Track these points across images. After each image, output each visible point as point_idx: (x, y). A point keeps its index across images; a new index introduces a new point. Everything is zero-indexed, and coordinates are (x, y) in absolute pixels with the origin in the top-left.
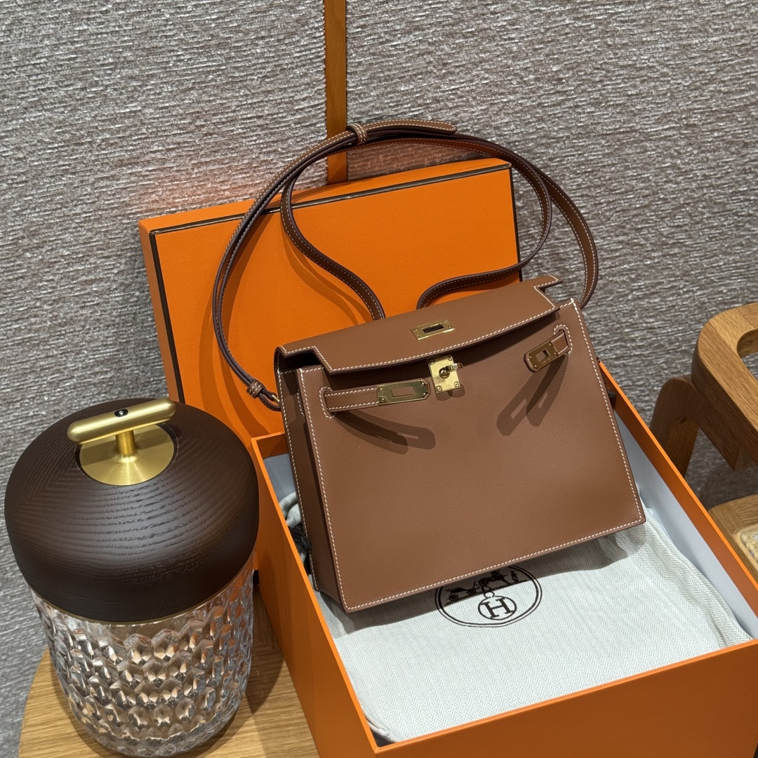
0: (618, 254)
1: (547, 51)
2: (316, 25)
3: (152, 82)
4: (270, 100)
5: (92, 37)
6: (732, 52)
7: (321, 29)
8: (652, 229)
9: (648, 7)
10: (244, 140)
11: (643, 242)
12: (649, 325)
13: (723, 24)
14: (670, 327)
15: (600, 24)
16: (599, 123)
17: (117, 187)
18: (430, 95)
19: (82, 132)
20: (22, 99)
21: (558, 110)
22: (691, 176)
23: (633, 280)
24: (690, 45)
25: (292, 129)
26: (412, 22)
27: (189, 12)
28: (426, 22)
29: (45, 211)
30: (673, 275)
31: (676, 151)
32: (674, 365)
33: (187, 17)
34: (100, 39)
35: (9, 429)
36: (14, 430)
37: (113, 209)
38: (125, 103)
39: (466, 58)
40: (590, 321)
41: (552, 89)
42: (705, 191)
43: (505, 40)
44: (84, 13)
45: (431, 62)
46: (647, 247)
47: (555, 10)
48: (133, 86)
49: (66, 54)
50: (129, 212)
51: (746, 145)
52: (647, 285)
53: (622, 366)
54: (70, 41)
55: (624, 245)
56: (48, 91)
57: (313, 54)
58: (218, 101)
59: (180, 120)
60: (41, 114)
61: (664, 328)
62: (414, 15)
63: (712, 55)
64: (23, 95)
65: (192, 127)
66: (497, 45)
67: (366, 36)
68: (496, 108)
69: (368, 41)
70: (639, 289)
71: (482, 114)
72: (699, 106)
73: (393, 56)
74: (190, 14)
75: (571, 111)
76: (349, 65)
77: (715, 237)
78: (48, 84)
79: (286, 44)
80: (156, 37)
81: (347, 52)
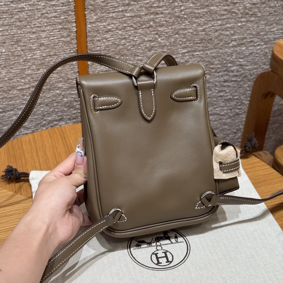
0: (224, 17)
8: (242, 4)
11: (237, 11)
12: (240, 63)
14: (251, 65)
23: (232, 35)
30: (251, 34)
40: (211, 57)
46: (239, 15)
52: (239, 38)
53: (227, 86)
55: (228, 12)
61: (247, 66)
70: (235, 40)
77: (271, 13)
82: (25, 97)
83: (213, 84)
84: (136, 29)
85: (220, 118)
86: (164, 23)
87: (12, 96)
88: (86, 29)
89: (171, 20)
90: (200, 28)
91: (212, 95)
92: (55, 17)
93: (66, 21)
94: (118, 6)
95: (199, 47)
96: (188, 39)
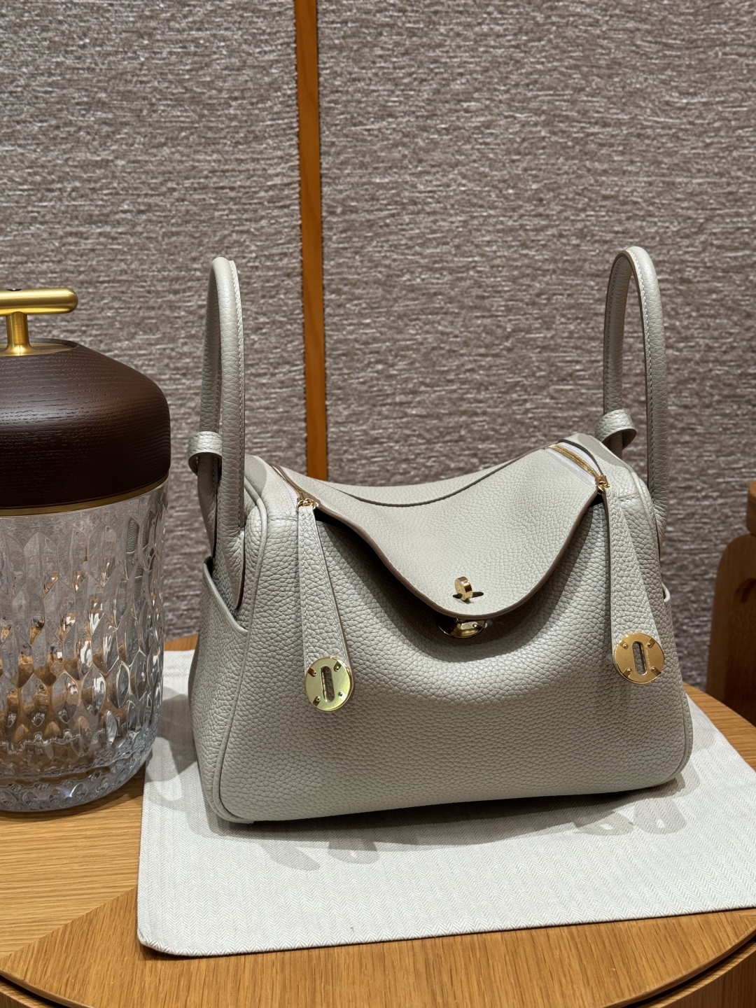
1: (525, 165)
2: (289, 92)
3: (126, 131)
4: (242, 171)
5: (68, 72)
6: (719, 200)
7: (294, 98)
9: (625, 132)
10: (217, 214)
13: (705, 165)
14: (693, 542)
15: (577, 143)
16: (585, 260)
17: (83, 246)
18: (407, 194)
19: (53, 177)
21: (542, 236)
22: (692, 344)
24: (673, 184)
25: (266, 208)
26: (385, 106)
27: (164, 59)
28: (399, 109)
29: (10, 263)
30: (687, 472)
31: (673, 309)
32: (703, 598)
33: (162, 64)
34: (76, 75)
37: (80, 273)
38: (97, 150)
39: (442, 157)
41: (533, 210)
42: (711, 365)
44: (63, 45)
45: (404, 156)
47: (530, 119)
48: (106, 131)
49: (43, 86)
50: (95, 279)
51: (749, 316)
54: (47, 73)
56: (22, 125)
57: (285, 124)
58: (191, 163)
59: (152, 178)
60: (14, 148)
61: (685, 542)
62: (386, 99)
63: (698, 199)
65: (164, 189)
67: (339, 114)
68: (476, 222)
69: (341, 120)
71: (462, 227)
72: (691, 259)
73: (367, 141)
74: (165, 61)
75: (555, 240)
76: (323, 144)
77: (730, 429)
78: (23, 116)
79: (259, 109)
80: (131, 81)
81: (320, 129)
82: (196, 572)
84: (429, 442)
86: (492, 433)
87: (171, 568)
88: (327, 436)
89: (505, 430)
92: (267, 408)
93: (288, 418)
94: (393, 394)
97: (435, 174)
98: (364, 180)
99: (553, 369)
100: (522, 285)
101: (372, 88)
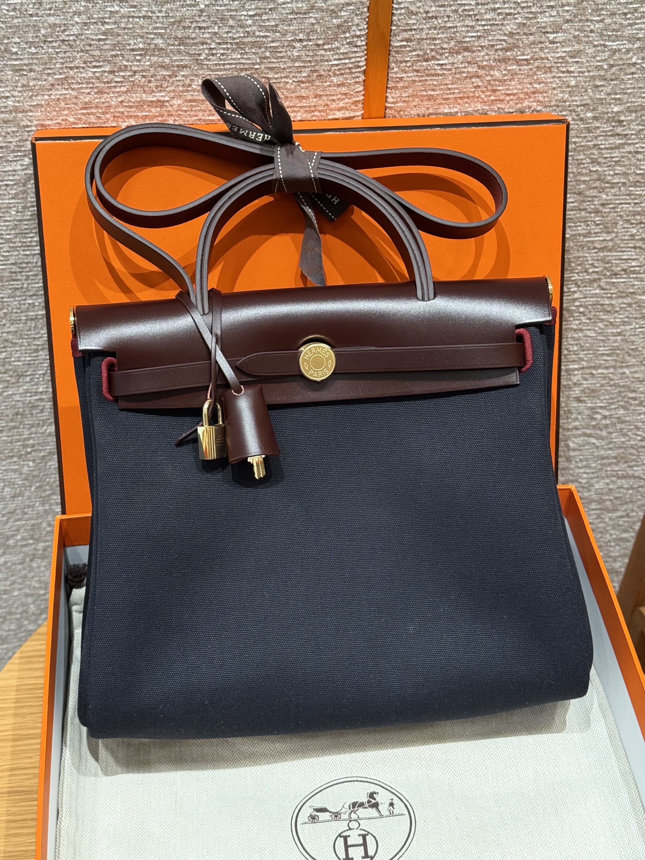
1: (609, 89)
2: (358, 33)
3: (183, 73)
4: (303, 107)
5: (123, 20)
7: (363, 38)
19: (107, 116)
20: (49, 74)
21: (616, 153)
26: (461, 42)
27: (225, 5)
28: (476, 44)
33: (223, 10)
34: (132, 23)
35: (19, 401)
36: (23, 404)
38: (153, 91)
39: (518, 87)
40: (632, 380)
41: (611, 130)
43: (563, 72)
47: (622, 47)
48: (162, 75)
49: (96, 35)
54: (101, 22)
56: (76, 70)
57: (352, 63)
60: (67, 92)
62: (464, 34)
64: (49, 71)
66: (554, 77)
67: (410, 51)
69: (412, 56)
73: (438, 75)
74: (226, 7)
75: (630, 155)
76: (390, 79)
78: (76, 63)
79: (325, 50)
80: (189, 27)
81: (389, 66)
83: (631, 425)
85: (641, 484)
90: (613, 328)
91: (627, 443)
95: (605, 360)
96: (584, 348)
97: (508, 102)
98: (431, 111)
99: (607, 265)
100: (588, 197)
101: (449, 25)
